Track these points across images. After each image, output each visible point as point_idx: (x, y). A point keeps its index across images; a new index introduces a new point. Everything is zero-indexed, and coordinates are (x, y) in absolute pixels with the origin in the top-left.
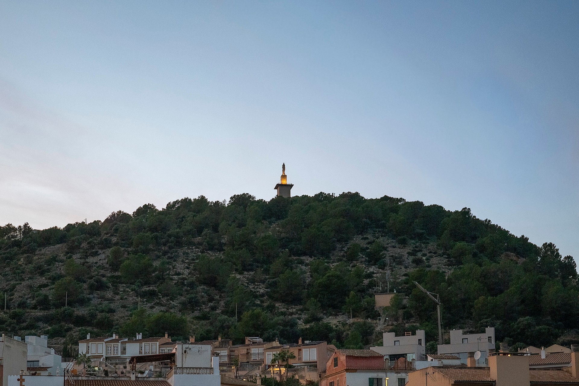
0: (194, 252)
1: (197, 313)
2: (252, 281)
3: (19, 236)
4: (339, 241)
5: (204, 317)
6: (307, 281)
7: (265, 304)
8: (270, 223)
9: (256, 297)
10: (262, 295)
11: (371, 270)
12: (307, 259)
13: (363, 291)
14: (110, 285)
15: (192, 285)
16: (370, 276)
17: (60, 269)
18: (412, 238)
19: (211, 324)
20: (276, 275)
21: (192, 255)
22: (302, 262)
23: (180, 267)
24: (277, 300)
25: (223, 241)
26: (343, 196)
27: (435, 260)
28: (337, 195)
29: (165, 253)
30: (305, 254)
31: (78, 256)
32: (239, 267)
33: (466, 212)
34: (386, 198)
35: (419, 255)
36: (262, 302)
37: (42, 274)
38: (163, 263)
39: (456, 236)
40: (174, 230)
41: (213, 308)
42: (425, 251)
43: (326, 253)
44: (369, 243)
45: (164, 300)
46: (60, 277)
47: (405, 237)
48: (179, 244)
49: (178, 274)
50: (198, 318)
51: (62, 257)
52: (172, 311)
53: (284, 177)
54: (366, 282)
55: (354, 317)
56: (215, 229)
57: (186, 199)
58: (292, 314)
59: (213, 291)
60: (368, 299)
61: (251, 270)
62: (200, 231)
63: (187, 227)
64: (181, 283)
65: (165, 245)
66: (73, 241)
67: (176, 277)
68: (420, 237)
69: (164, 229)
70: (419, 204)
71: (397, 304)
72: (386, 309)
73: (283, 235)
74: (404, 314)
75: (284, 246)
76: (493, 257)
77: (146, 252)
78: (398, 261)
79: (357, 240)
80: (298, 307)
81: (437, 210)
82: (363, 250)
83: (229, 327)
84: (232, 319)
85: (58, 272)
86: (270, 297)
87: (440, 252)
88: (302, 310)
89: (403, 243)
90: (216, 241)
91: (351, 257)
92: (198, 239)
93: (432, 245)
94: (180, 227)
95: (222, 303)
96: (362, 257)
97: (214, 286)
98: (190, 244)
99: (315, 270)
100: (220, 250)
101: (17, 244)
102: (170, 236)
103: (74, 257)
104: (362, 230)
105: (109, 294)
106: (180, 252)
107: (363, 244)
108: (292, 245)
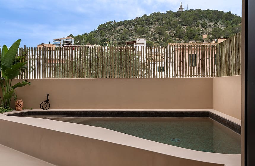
0: (156, 26)
1: (156, 41)
2: (171, 33)
3: (113, 24)
4: (194, 22)
5: (158, 42)
6: (185, 32)
7: (174, 39)
8: (176, 18)
9: (171, 37)
10: (173, 36)
11: (203, 29)
12: (186, 27)
13: (200, 34)
14: (134, 35)
15: (155, 34)
16: (202, 30)
17: (122, 31)
18: (214, 20)
19: (159, 44)
20: (177, 31)
21: (155, 27)
22: (184, 28)
23: (152, 30)
24: (177, 37)
25: (164, 23)
26: (197, 10)
27: (220, 26)
28: (195, 10)
29: (149, 26)
30: (185, 25)
31: (127, 28)
32: (167, 29)
33: (230, 13)
34: (208, 10)
35: (216, 24)
36: (173, 38)
37: (118, 33)
38: (148, 29)
39: (226, 19)
40: (151, 20)
41: (160, 40)
42: (218, 24)
43: (190, 25)
44: (202, 22)
45: (148, 38)
46: (122, 33)
47: (212, 20)
48: (152, 24)
49: (152, 32)
50: (156, 42)
51: (123, 28)
52: (150, 41)
53: (181, 6)
54: (201, 32)
55: (197, 41)
56: (162, 20)
57: (155, 13)
58: (181, 41)
59: (160, 36)
60: (201, 36)
61: (171, 30)
62: (158, 21)
63: (155, 20)
64: (152, 34)
65: (148, 24)
66: (126, 24)
67: (151, 32)
68: (217, 20)
69: (148, 21)
70: (217, 11)
71: (208, 37)
72: (205, 39)
73: (179, 21)
74: (210, 40)
75: (179, 24)
76: (236, 24)
77: (144, 26)
78: (210, 26)
79: (199, 21)
80: (182, 39)
81: (222, 12)
82: (200, 24)
83: (163, 44)
84: (165, 42)
85: (122, 32)
86: (175, 36)
87: (222, 24)
88: (183, 40)
89: (212, 21)
90: (162, 23)
91: (197, 26)
92: (157, 23)
93: (220, 22)
94: (152, 20)
95: (162, 39)
96: (200, 26)
97: (161, 34)
98: (155, 24)
99: (187, 29)
100: (163, 25)
101: (112, 26)
102: (150, 22)
103: (126, 28)
104: (201, 19)
105: (134, 37)
106: (152, 26)
107: (201, 22)
108: (182, 23)
